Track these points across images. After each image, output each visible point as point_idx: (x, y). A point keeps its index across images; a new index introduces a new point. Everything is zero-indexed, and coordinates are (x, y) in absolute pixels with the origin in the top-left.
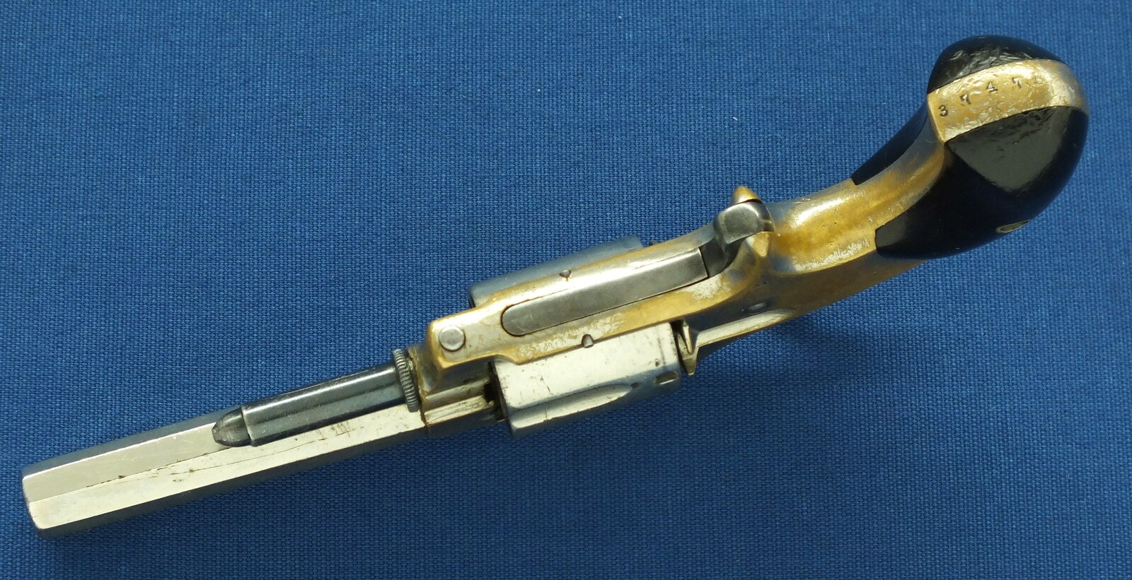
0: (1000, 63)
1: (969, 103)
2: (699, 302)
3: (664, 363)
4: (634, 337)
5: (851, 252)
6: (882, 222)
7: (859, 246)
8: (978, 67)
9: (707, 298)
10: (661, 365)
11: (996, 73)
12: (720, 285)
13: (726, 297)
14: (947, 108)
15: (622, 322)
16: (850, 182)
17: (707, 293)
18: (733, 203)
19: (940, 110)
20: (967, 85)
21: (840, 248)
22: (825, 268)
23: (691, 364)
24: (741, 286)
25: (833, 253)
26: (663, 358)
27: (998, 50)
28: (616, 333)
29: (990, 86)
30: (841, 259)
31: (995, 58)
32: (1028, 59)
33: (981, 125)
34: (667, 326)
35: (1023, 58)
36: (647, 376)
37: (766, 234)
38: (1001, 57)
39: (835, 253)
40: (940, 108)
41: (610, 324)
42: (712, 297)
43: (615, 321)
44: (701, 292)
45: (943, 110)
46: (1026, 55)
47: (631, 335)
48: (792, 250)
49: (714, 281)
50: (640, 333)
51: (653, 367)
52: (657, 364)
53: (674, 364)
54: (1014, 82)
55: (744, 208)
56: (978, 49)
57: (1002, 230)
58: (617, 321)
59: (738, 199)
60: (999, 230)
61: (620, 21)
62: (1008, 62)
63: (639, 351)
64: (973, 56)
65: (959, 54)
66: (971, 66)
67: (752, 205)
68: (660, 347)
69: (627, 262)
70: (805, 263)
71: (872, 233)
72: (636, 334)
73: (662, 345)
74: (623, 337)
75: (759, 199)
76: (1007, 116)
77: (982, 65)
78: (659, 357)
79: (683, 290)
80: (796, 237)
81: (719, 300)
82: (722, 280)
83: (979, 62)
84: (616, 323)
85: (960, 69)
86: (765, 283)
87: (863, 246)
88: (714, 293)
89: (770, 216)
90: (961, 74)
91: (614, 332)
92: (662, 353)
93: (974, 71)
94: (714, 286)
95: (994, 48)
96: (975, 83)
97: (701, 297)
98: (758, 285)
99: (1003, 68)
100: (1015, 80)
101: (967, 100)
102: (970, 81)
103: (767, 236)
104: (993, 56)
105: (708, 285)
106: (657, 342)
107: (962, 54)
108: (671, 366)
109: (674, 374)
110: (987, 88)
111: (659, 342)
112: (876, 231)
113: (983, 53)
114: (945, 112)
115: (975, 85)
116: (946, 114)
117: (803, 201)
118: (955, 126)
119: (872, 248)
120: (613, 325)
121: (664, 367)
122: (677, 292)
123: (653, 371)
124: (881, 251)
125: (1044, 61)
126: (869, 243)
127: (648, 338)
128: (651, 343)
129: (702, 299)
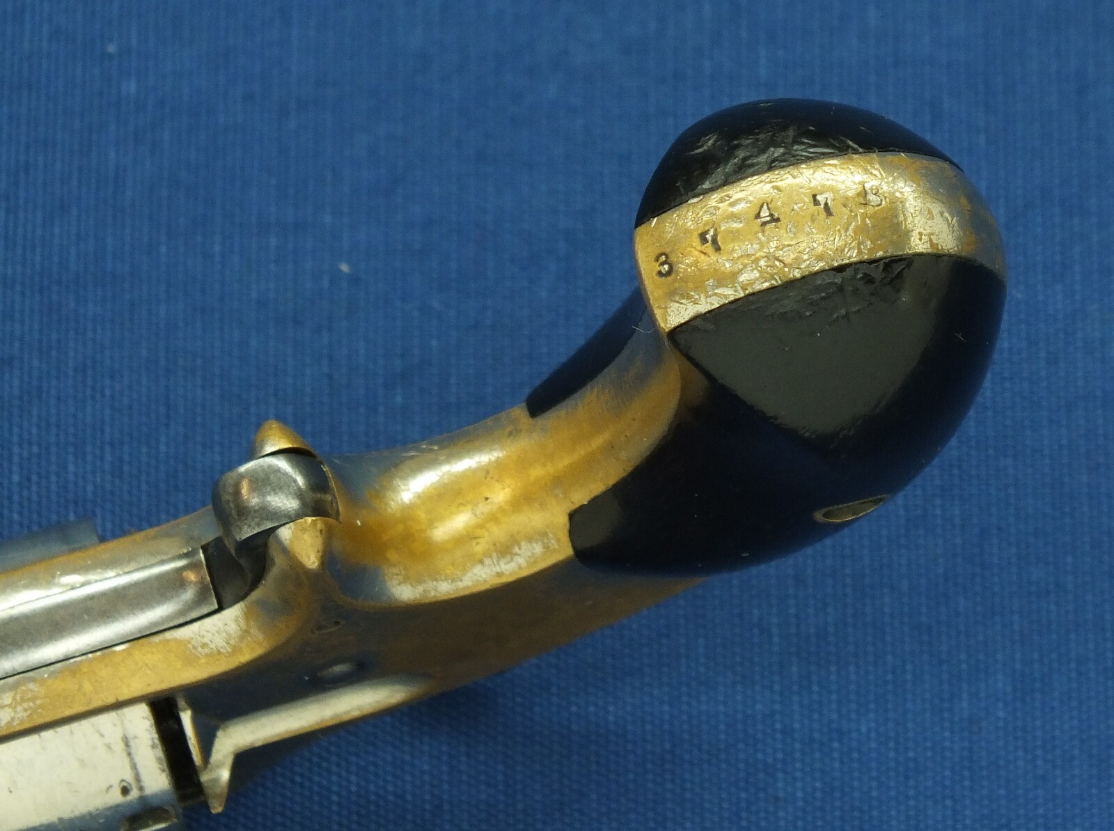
0: (790, 160)
1: (718, 249)
2: (203, 661)
3: (141, 789)
4: (72, 733)
5: (521, 560)
6: (581, 497)
7: (538, 549)
8: (743, 171)
9: (219, 652)
10: (134, 794)
11: (778, 184)
12: (243, 623)
13: (259, 651)
14: (673, 259)
15: (39, 702)
16: (520, 412)
17: (219, 642)
18: (251, 454)
19: (658, 264)
20: (717, 208)
21: (496, 551)
22: (467, 592)
23: (218, 790)
24: (286, 628)
25: (481, 562)
26: (138, 778)
27: (791, 133)
28: (27, 725)
29: (765, 213)
30: (499, 575)
31: (781, 150)
32: (856, 152)
33: (742, 295)
34: (142, 711)
35: (841, 150)
36: (106, 817)
37: (320, 522)
38: (795, 147)
39: (487, 561)
40: (657, 259)
41: (12, 706)
42: (229, 650)
43: (23, 700)
44: (206, 640)
45: (663, 264)
46: (851, 143)
47: (64, 729)
48: (392, 555)
49: (232, 617)
50: (85, 724)
51: (116, 798)
52: (125, 791)
53: (164, 792)
54: (816, 203)
55: (270, 466)
56: (749, 131)
57: (825, 515)
58: (28, 700)
59: (262, 447)
60: (819, 516)
61: (111, 56)
62: (808, 159)
63: (82, 763)
64: (737, 147)
65: (709, 143)
66: (729, 167)
67: (290, 460)
68: (129, 754)
69: (53, 577)
70: (420, 582)
71: (562, 520)
72: (75, 726)
73: (133, 751)
74: (47, 735)
75: (309, 448)
76: (798, 276)
77: (753, 165)
78: (128, 776)
79: (168, 635)
80: (401, 527)
81: (246, 656)
82: (248, 615)
83: (745, 159)
84: (25, 705)
85: (705, 173)
86: (337, 623)
87: (546, 547)
88: (232, 642)
89: (333, 484)
90: (706, 185)
91: (22, 722)
92: (134, 767)
93: (734, 178)
94: (233, 628)
95: (785, 128)
96: (732, 205)
97: (207, 650)
98: (320, 628)
99: (795, 172)
100: (819, 198)
101: (714, 241)
102: (722, 200)
103: (320, 525)
104: (777, 146)
105: (220, 624)
106: (121, 745)
107: (715, 141)
108: (155, 796)
109: (166, 812)
110: (758, 216)
111: (127, 744)
112: (572, 516)
113: (757, 140)
114: (666, 267)
115: (731, 209)
116: (669, 273)
117: (422, 451)
118: (689, 297)
119: (562, 550)
120: (19, 708)
121: (142, 799)
122: (157, 639)
123: (118, 806)
124: (584, 555)
125: (890, 157)
126: (558, 541)
127: (102, 735)
128: (109, 746)
129: (207, 655)
